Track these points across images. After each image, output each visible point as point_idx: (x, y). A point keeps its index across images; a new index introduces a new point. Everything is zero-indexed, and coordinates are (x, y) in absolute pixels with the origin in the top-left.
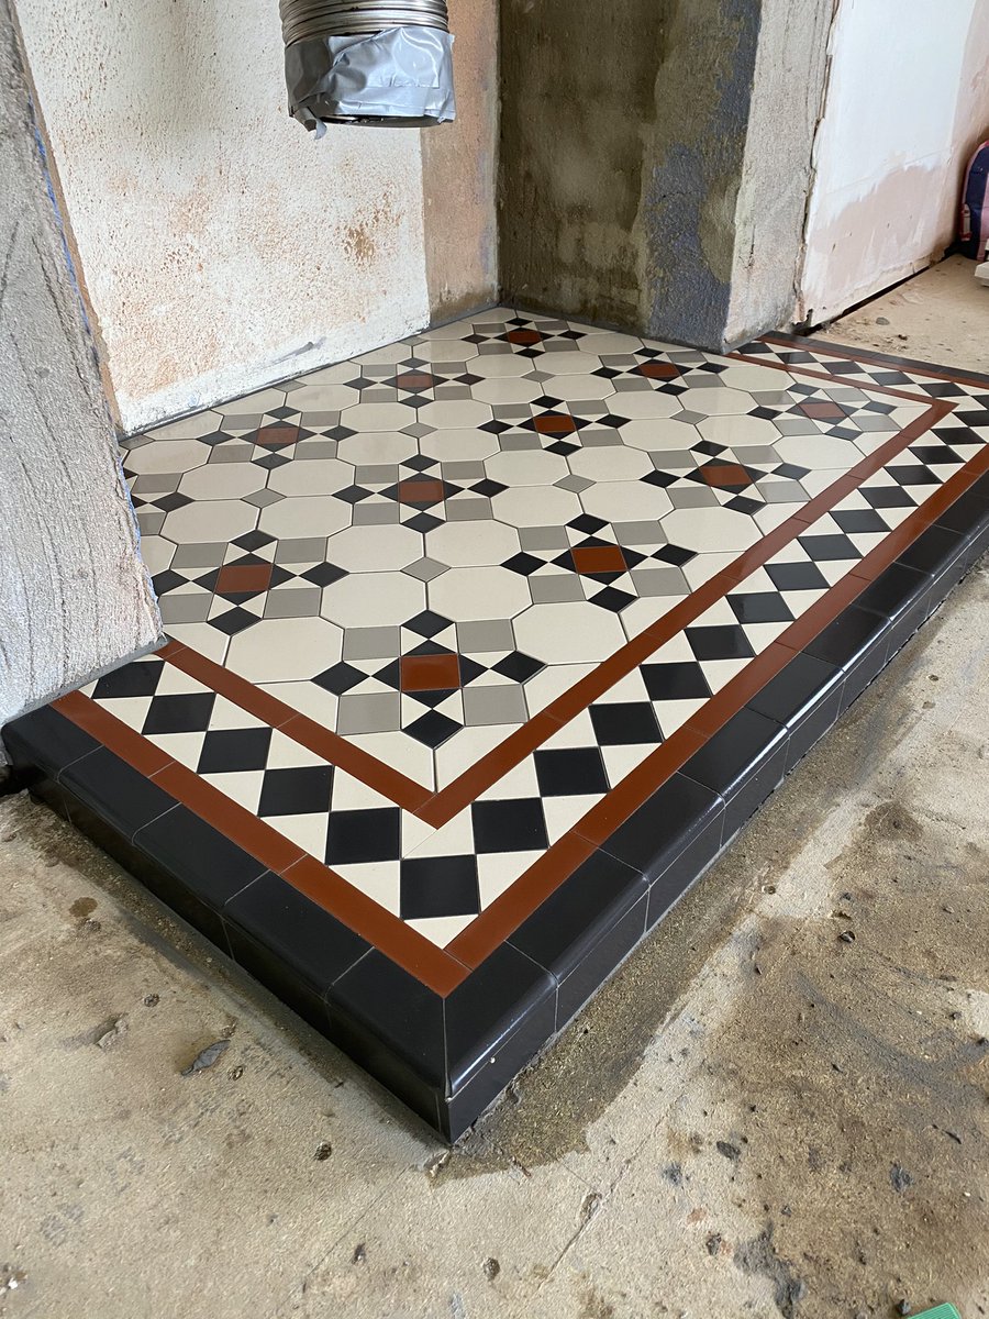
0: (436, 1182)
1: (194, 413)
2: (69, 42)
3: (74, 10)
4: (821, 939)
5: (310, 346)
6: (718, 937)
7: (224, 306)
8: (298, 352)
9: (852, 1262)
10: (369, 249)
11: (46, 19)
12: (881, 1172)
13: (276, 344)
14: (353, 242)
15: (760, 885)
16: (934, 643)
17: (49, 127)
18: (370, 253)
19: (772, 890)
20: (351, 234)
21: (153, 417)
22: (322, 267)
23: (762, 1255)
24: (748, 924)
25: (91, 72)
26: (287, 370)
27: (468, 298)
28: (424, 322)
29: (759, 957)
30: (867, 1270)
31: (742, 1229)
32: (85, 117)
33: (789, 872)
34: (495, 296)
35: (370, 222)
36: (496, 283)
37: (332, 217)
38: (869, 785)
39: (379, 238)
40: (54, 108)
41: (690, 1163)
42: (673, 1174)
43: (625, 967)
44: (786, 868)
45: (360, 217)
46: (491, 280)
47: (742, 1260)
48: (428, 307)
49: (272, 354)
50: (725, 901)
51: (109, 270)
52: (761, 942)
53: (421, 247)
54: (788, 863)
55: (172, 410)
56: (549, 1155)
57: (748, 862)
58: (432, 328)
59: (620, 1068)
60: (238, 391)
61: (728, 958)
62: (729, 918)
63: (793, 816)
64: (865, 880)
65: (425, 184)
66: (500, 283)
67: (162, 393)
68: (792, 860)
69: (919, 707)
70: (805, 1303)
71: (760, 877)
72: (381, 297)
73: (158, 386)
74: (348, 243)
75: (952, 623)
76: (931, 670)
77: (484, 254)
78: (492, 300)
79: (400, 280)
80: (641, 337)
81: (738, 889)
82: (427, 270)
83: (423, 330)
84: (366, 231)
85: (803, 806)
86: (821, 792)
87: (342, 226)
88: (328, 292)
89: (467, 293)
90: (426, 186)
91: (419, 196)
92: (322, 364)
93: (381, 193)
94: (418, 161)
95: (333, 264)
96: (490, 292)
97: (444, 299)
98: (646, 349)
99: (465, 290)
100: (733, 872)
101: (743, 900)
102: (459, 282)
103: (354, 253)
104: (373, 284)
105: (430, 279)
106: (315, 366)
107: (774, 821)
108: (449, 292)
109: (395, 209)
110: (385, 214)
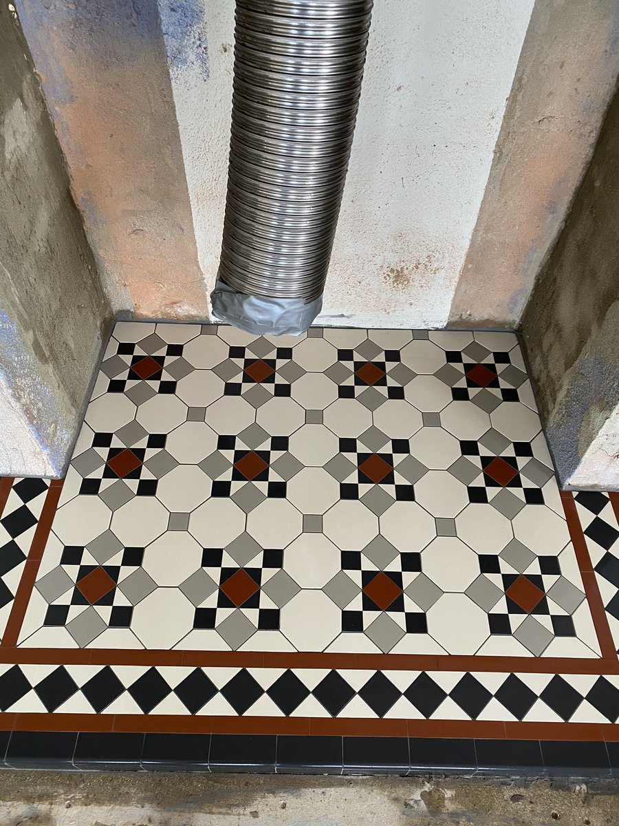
2: (210, 154)
3: (216, 140)
5: (342, 316)
6: (29, 799)
8: (332, 317)
10: (405, 281)
11: (198, 143)
14: (392, 275)
15: (70, 799)
16: (319, 791)
17: (190, 191)
18: (406, 283)
19: (69, 806)
20: (392, 271)
22: (362, 283)
24: (43, 807)
25: (221, 169)
26: (323, 322)
27: (487, 321)
28: (442, 325)
29: (26, 821)
32: (213, 189)
33: (84, 808)
34: (515, 327)
35: (410, 268)
36: (518, 320)
37: (379, 260)
38: (166, 815)
39: (416, 276)
40: (195, 182)
44: (86, 805)
45: (403, 264)
46: (515, 317)
48: (447, 318)
50: (52, 790)
51: (213, 256)
52: (35, 818)
54: (90, 804)
57: (82, 786)
58: (445, 329)
61: (21, 809)
62: (41, 798)
63: (124, 789)
65: (468, 255)
66: (522, 319)
68: (92, 805)
69: (248, 810)
71: (74, 796)
72: (407, 306)
74: (388, 275)
76: (291, 800)
77: (514, 301)
78: (511, 328)
79: (427, 300)
80: (543, 430)
81: (62, 791)
82: (454, 300)
83: (437, 329)
84: (406, 272)
85: (133, 791)
86: (148, 794)
87: (385, 266)
88: (363, 294)
89: (487, 320)
90: (469, 258)
91: (461, 262)
92: (348, 325)
93: (425, 255)
94: (466, 244)
95: (372, 282)
96: (510, 324)
97: (464, 317)
98: (528, 444)
99: (486, 317)
100: (72, 783)
101: (56, 796)
102: (482, 312)
103: (391, 280)
104: (402, 299)
105: (455, 305)
106: (343, 325)
107: (115, 783)
108: (470, 315)
109: (435, 265)
110: (426, 266)
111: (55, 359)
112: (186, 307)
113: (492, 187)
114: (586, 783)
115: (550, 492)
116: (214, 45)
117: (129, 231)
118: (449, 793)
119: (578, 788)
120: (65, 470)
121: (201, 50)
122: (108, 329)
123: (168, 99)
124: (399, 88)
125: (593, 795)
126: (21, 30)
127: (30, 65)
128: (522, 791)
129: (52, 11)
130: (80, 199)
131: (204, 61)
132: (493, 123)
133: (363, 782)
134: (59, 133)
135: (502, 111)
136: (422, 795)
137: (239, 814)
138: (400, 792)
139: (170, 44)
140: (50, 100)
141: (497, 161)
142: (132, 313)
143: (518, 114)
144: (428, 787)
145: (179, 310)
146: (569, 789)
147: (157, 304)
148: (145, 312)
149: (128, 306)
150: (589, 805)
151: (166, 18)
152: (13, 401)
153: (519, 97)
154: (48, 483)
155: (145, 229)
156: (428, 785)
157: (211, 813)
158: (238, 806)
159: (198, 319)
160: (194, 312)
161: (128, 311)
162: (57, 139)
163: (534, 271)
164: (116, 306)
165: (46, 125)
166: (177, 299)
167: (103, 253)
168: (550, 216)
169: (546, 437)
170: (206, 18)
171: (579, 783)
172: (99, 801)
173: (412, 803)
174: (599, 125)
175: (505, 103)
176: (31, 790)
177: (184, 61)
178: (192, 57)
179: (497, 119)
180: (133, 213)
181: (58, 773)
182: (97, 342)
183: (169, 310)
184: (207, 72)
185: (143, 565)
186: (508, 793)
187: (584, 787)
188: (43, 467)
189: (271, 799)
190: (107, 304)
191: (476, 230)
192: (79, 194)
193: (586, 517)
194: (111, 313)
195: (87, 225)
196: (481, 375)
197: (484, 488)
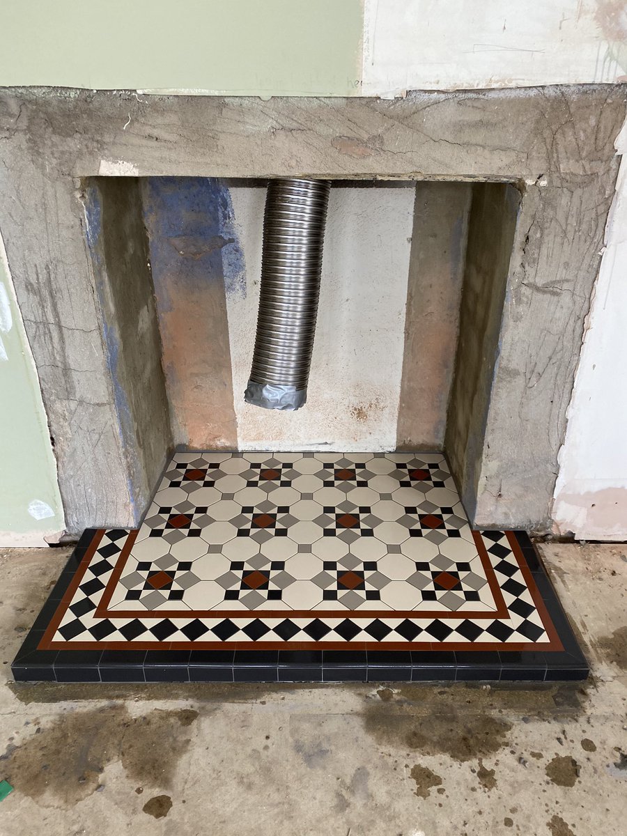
0: (6, 684)
1: (267, 452)
4: (123, 720)
5: (326, 443)
6: (110, 698)
7: (288, 422)
8: (320, 444)
9: (17, 766)
12: (45, 763)
13: (310, 439)
14: (356, 412)
15: (138, 697)
16: (307, 690)
17: (232, 360)
18: (365, 417)
19: (137, 701)
20: (355, 409)
21: (250, 449)
22: (338, 418)
23: (11, 749)
24: (119, 702)
26: (313, 449)
28: (392, 449)
29: (107, 709)
30: (16, 770)
31: (17, 742)
34: (442, 449)
35: (366, 407)
36: (442, 444)
37: (346, 402)
38: (203, 704)
39: (371, 413)
40: (235, 355)
41: (31, 725)
42: (27, 723)
43: (87, 684)
45: (361, 405)
46: (440, 441)
47: (9, 746)
48: (395, 444)
49: (306, 442)
50: (124, 693)
52: (114, 708)
53: (396, 421)
55: (258, 448)
56: (21, 700)
57: (146, 690)
58: (395, 452)
59: (53, 699)
60: (289, 450)
61: (104, 703)
62: (118, 697)
63: (174, 692)
64: (155, 720)
65: (401, 398)
67: (256, 442)
69: (259, 701)
70: (3, 762)
71: (141, 696)
72: (368, 435)
73: (254, 440)
74: (353, 412)
75: (329, 691)
76: (288, 696)
77: (436, 431)
78: (440, 451)
79: (380, 430)
80: (461, 501)
81: (132, 693)
82: (398, 430)
83: (390, 452)
84: (364, 410)
85: (181, 692)
86: (191, 694)
87: (351, 406)
88: (339, 427)
89: (422, 444)
90: (402, 399)
91: (397, 402)
92: (331, 450)
93: (375, 398)
94: (399, 390)
95: (343, 418)
96: (438, 447)
97: (407, 442)
98: (451, 508)
99: (421, 442)
100: (138, 689)
101: (128, 696)
102: (417, 439)
103: (356, 416)
104: (364, 429)
105: (399, 434)
106: (327, 451)
107: (169, 688)
108: (410, 441)
109: (382, 405)
110: (376, 405)
111: (144, 449)
112: (223, 440)
113: (406, 353)
114: (490, 684)
115: (465, 531)
116: (249, 280)
117: (193, 387)
118: (396, 691)
119: (484, 687)
120: (140, 525)
121: (242, 284)
122: (171, 454)
123: (223, 309)
124: (347, 300)
125: (495, 691)
126: (151, 275)
127: (153, 292)
128: (447, 689)
129: (169, 267)
130: (166, 367)
131: (244, 289)
132: (400, 317)
133: (337, 686)
134: (161, 328)
135: (404, 310)
136: (378, 692)
137: (253, 703)
138: (363, 690)
139: (227, 281)
140: (159, 309)
141: (407, 338)
142: (186, 446)
143: (413, 312)
144: (381, 688)
145: (218, 443)
146: (478, 688)
147: (204, 438)
148: (196, 445)
149: (185, 441)
150: (492, 696)
151: (226, 269)
152: (122, 457)
153: (412, 303)
154: (129, 532)
155: (203, 385)
156: (382, 687)
157: (233, 702)
158: (252, 699)
159: (230, 449)
160: (228, 444)
161: (185, 445)
162: (159, 331)
163: (445, 407)
164: (177, 441)
165: (155, 323)
166: (218, 434)
167: (174, 403)
168: (445, 370)
169: (463, 505)
170: (246, 268)
171: (486, 684)
172: (157, 698)
173: (370, 696)
174: (458, 316)
175: (405, 306)
176: (111, 693)
177: (234, 289)
178: (238, 287)
179: (402, 314)
180: (197, 375)
181: (130, 684)
182: (163, 459)
183: (212, 443)
184: (245, 294)
185: (191, 570)
186: (436, 690)
187: (489, 686)
188: (126, 520)
189: (274, 695)
190: (172, 439)
191: (402, 380)
192: (166, 363)
193: (488, 543)
194: (173, 445)
195: (168, 383)
196: (419, 475)
197: (420, 530)
